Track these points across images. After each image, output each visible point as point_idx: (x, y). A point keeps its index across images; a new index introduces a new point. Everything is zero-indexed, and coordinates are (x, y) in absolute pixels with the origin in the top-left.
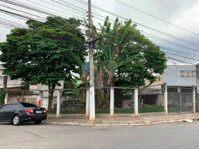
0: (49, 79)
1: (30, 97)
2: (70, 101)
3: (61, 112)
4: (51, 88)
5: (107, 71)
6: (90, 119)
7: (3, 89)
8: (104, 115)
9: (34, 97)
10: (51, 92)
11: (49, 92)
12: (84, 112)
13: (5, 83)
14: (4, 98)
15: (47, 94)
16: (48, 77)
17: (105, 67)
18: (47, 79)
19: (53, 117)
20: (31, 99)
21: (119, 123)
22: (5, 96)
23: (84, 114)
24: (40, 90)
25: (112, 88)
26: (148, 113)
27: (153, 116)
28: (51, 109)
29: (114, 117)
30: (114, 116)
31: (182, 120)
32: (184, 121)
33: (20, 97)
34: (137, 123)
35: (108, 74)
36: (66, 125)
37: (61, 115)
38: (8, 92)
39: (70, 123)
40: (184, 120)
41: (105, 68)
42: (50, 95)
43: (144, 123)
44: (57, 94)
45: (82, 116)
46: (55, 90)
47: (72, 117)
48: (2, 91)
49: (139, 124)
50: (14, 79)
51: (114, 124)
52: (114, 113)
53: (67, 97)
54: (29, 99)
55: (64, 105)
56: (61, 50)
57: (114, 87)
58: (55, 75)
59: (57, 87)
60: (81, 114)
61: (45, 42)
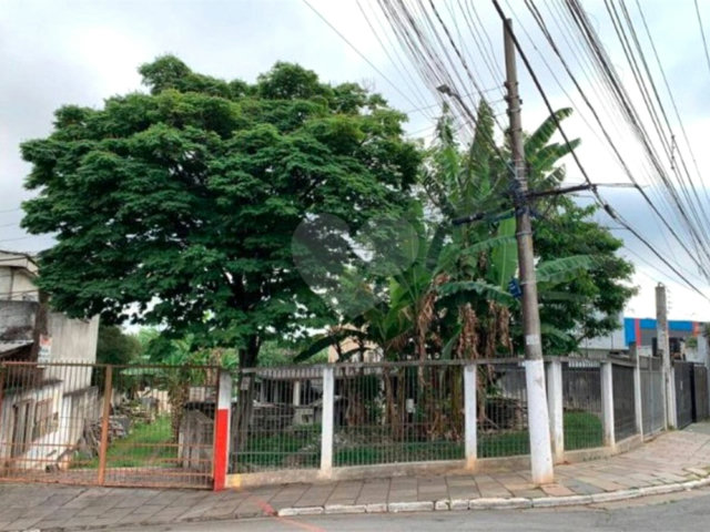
1: (41, 397)
6: (542, 478)
9: (47, 393)
23: (459, 461)
29: (566, 463)
30: (566, 459)
36: (469, 509)
49: (698, 482)
60: (447, 462)
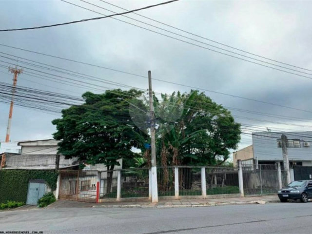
0: (108, 158)
1: (83, 179)
2: (132, 183)
3: (122, 196)
4: (110, 168)
5: (171, 147)
6: (153, 201)
7: (54, 170)
8: (168, 197)
9: (87, 179)
10: (110, 172)
11: (108, 173)
12: (148, 195)
13: (57, 163)
14: (56, 181)
15: (105, 175)
16: (107, 156)
17: (169, 142)
18: (106, 158)
19: (113, 201)
20: (84, 181)
21: (182, 204)
22: (57, 178)
23: (147, 197)
24: (98, 171)
25: (177, 168)
26: (219, 195)
27: (224, 198)
28: (110, 193)
30: (179, 198)
31: (255, 202)
32: (257, 203)
33: (72, 179)
34: (201, 204)
35: (173, 150)
36: (128, 207)
37: (122, 199)
38: (60, 174)
39: (132, 206)
40: (256, 201)
41: (169, 144)
42: (109, 176)
43: (209, 204)
44: (117, 174)
45: (145, 199)
46: (115, 170)
47: (134, 200)
48: (53, 172)
49: (202, 205)
50: (68, 159)
51: (177, 206)
52: (179, 195)
53: (128, 179)
54: (82, 182)
55: (124, 187)
56: (122, 127)
57: (178, 166)
58: (114, 154)
59: (116, 167)
61: (105, 120)
